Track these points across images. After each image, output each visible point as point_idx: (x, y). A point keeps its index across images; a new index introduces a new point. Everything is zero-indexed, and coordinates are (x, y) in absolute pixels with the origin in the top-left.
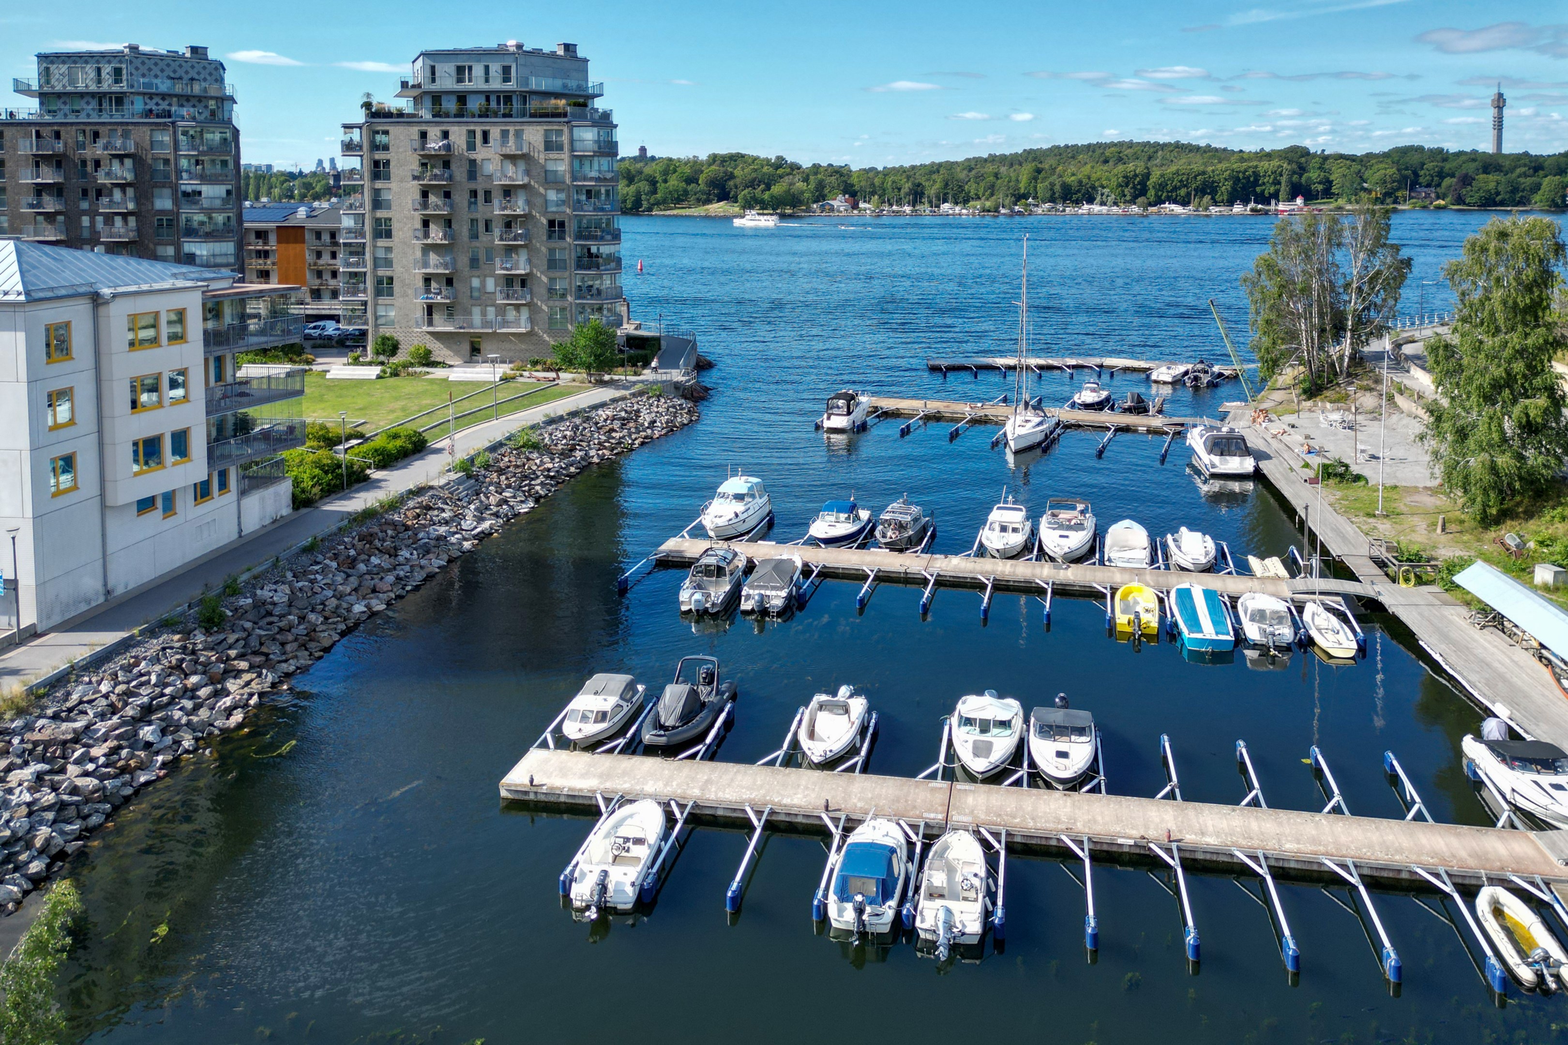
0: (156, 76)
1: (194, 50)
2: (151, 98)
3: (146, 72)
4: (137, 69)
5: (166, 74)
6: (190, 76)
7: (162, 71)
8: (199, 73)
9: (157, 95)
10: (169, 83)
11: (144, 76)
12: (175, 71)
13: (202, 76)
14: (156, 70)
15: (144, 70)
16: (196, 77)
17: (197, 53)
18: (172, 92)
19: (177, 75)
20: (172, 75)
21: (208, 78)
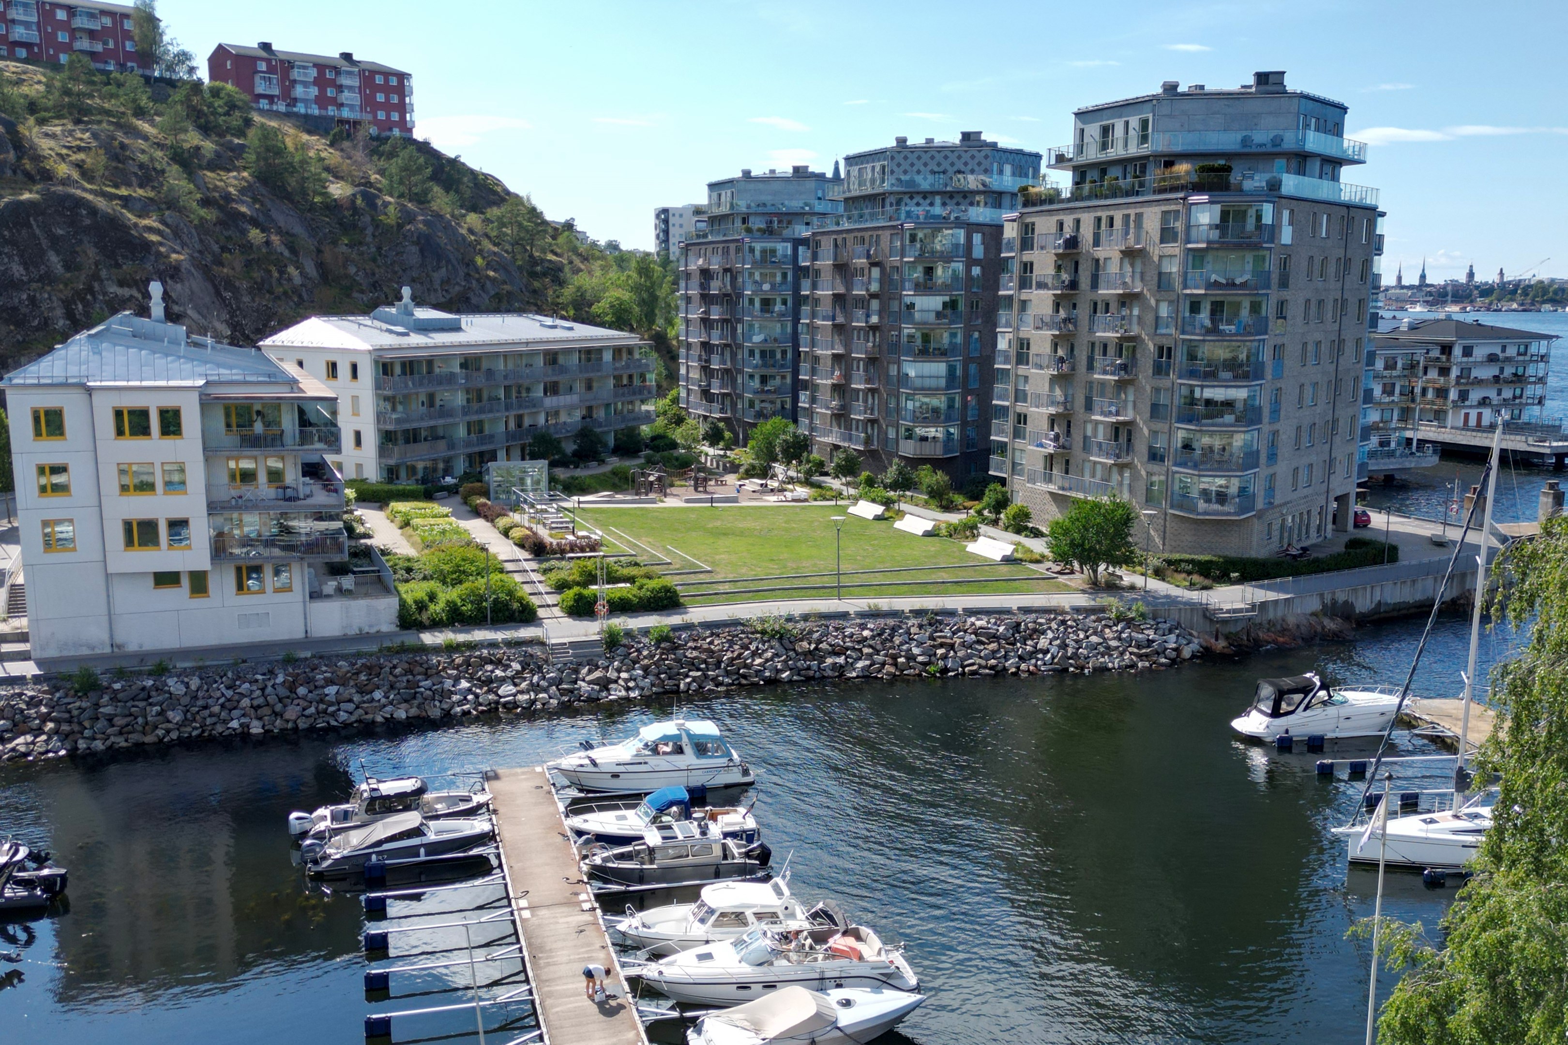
0: (919, 172)
1: (966, 136)
2: (911, 198)
3: (908, 168)
4: (899, 165)
5: (929, 168)
6: (955, 168)
7: (925, 165)
8: (966, 164)
9: (918, 193)
10: (930, 178)
11: (905, 172)
12: (939, 164)
13: (969, 167)
14: (919, 165)
15: (905, 165)
16: (963, 168)
17: (969, 139)
18: (933, 189)
19: (941, 169)
20: (936, 169)
21: (976, 168)
